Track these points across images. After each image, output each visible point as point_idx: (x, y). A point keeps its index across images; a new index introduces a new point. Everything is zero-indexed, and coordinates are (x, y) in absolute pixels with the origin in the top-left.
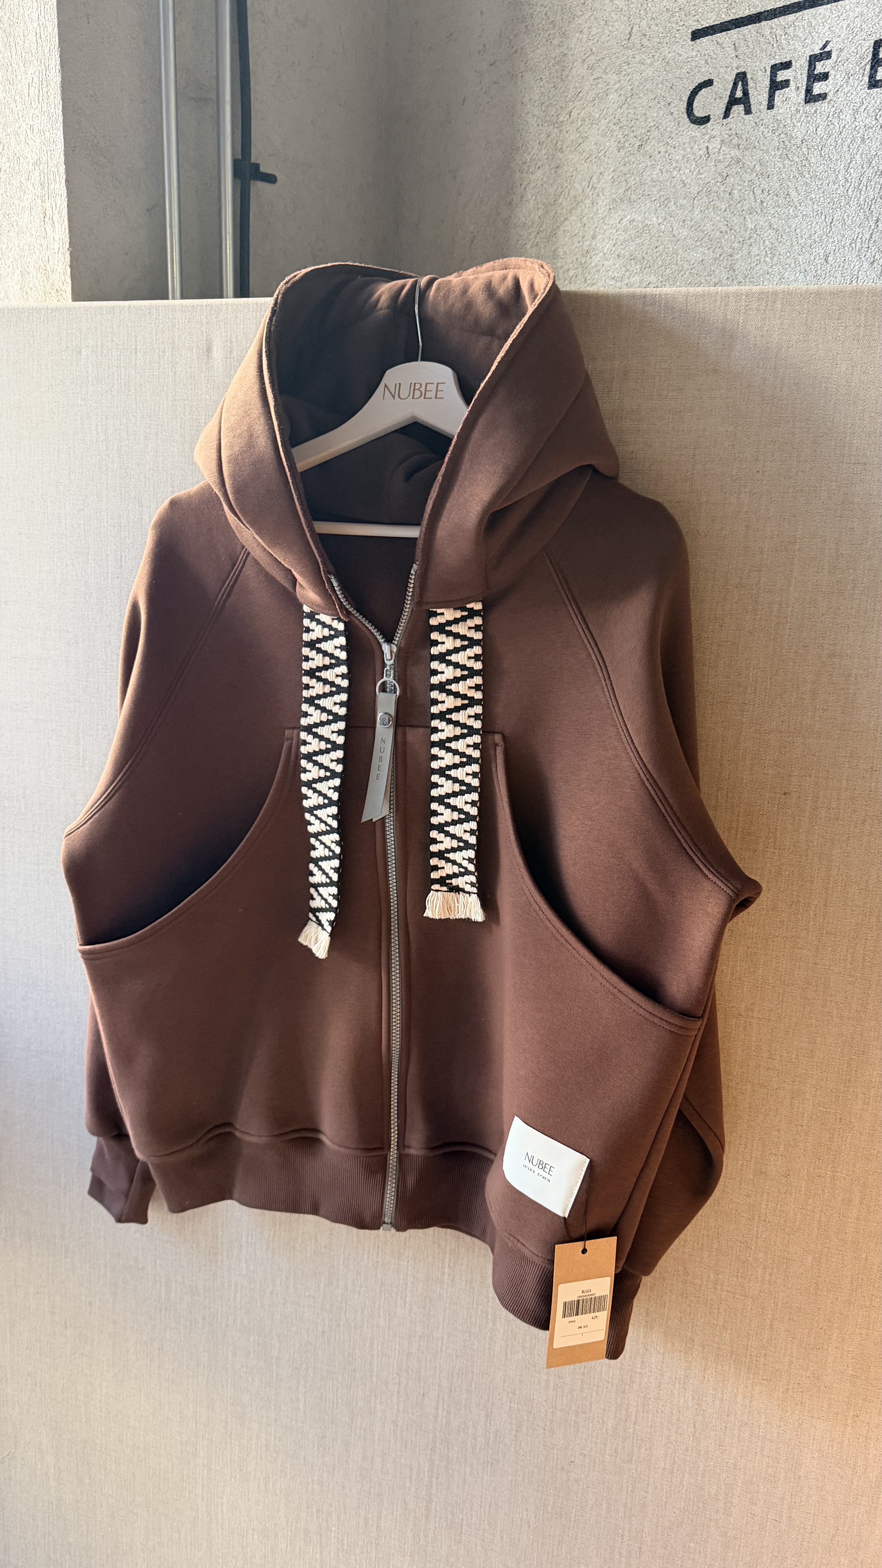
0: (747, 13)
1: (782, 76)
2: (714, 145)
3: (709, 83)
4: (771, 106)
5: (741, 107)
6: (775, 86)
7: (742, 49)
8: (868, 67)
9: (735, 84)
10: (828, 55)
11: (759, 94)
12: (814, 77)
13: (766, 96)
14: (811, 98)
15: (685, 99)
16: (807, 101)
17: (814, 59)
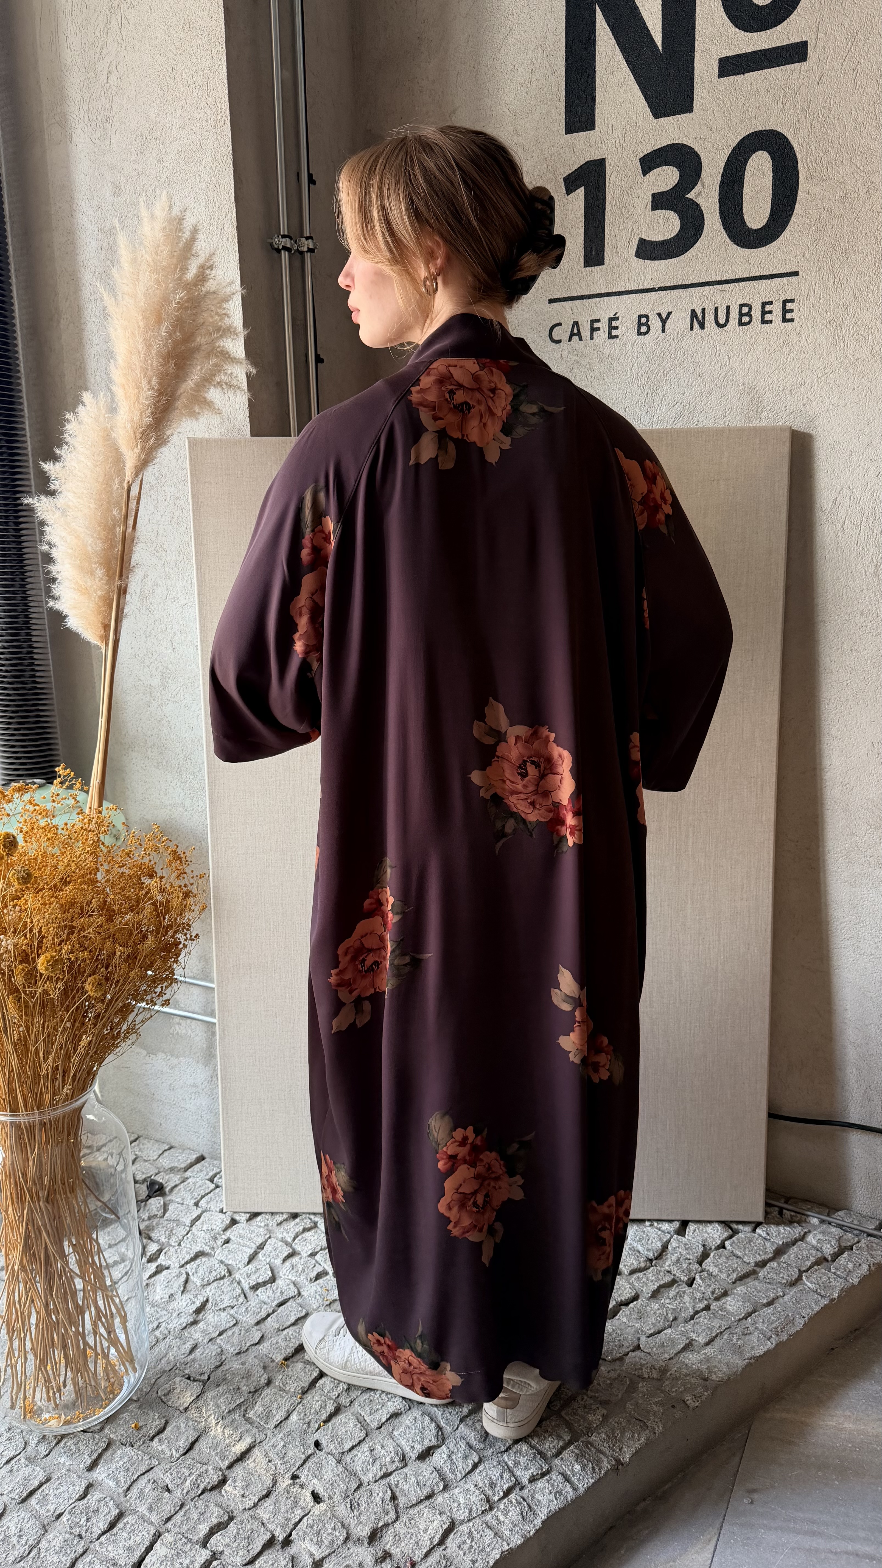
0: (576, 295)
1: (596, 325)
2: (565, 353)
3: (560, 324)
4: (592, 338)
5: (577, 337)
6: (593, 330)
7: (575, 310)
8: (637, 326)
9: (573, 327)
10: (617, 319)
11: (586, 332)
12: (611, 328)
13: (589, 334)
14: (611, 337)
15: (548, 330)
16: (609, 338)
17: (611, 320)
